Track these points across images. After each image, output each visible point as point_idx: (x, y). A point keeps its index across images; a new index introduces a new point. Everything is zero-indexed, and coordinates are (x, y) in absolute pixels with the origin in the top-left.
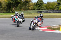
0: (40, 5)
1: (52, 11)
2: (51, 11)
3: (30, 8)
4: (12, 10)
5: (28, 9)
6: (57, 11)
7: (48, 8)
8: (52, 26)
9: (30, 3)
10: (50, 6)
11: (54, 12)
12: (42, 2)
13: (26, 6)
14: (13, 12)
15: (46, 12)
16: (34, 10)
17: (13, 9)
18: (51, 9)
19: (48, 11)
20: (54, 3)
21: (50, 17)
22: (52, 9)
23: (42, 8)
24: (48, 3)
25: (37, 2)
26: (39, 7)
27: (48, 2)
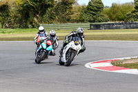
0: (96, 11)
1: (122, 24)
2: (120, 24)
3: (73, 17)
4: (31, 23)
5: (68, 20)
6: (135, 25)
7: (114, 17)
8: (122, 59)
9: (73, 6)
10: (119, 13)
11: (128, 26)
12: (101, 3)
13: (63, 12)
14: (33, 27)
15: (109, 27)
16: (83, 21)
17: (35, 19)
18: (120, 20)
19: (113, 24)
20: (127, 6)
21: (118, 39)
22: (123, 20)
23: (100, 18)
24: (114, 6)
25: (90, 3)
26: (94, 15)
27: (113, 4)
